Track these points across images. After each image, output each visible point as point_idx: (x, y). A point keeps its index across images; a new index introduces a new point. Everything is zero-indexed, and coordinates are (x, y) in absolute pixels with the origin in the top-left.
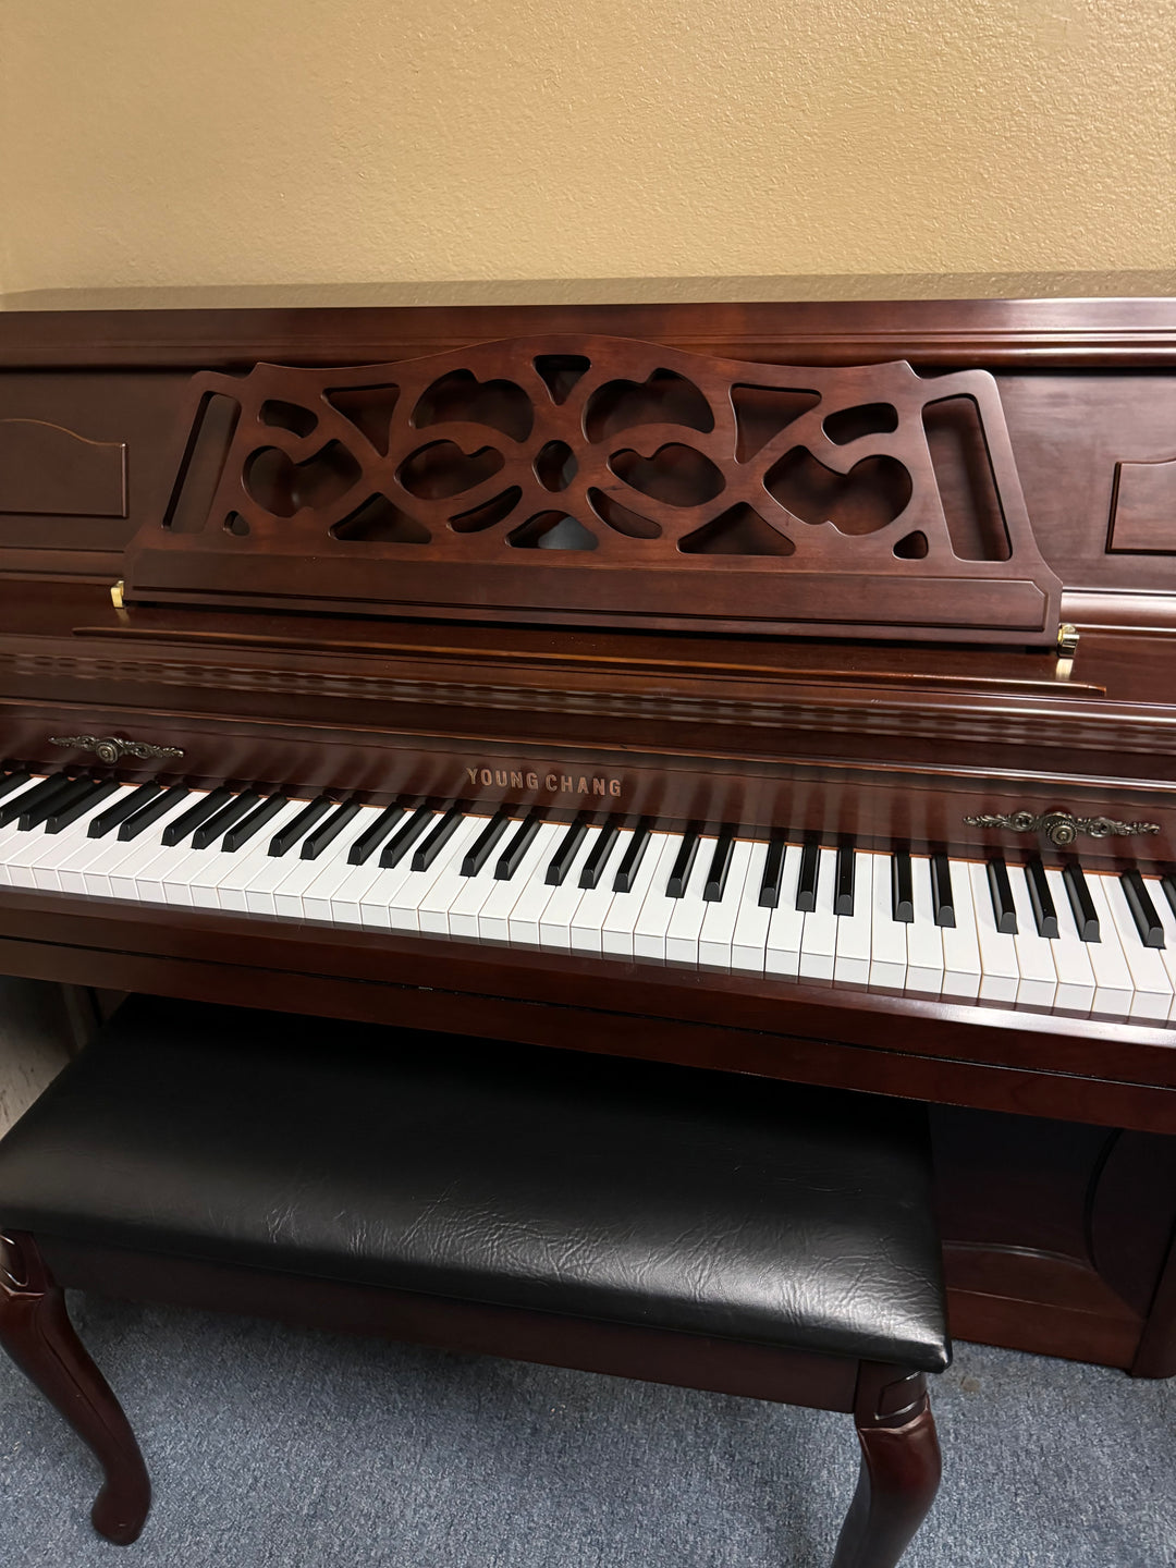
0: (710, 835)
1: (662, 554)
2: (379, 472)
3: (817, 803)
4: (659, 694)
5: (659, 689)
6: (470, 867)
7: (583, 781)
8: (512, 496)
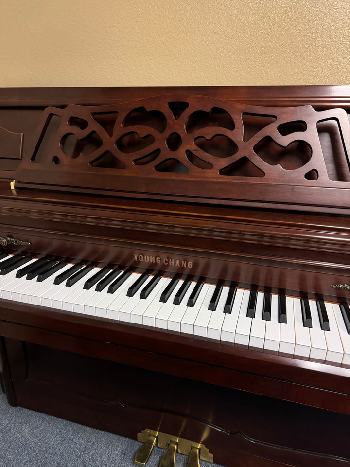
0: (227, 286)
1: (213, 175)
2: (109, 143)
3: (269, 275)
4: (209, 227)
5: (208, 226)
6: (131, 293)
7: (178, 261)
8: (157, 152)
